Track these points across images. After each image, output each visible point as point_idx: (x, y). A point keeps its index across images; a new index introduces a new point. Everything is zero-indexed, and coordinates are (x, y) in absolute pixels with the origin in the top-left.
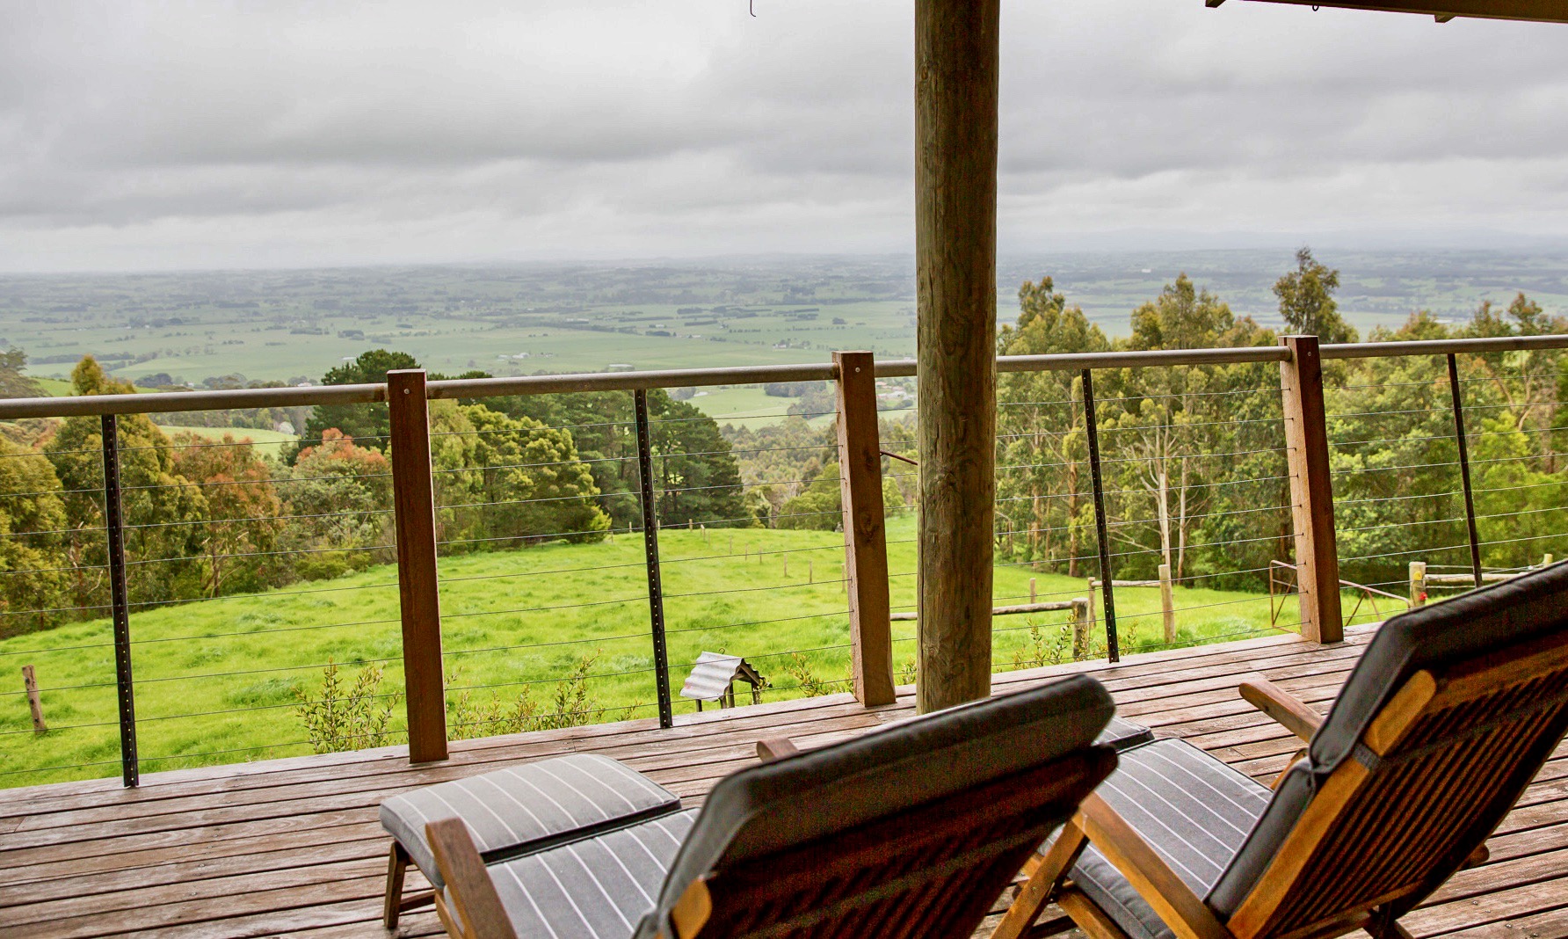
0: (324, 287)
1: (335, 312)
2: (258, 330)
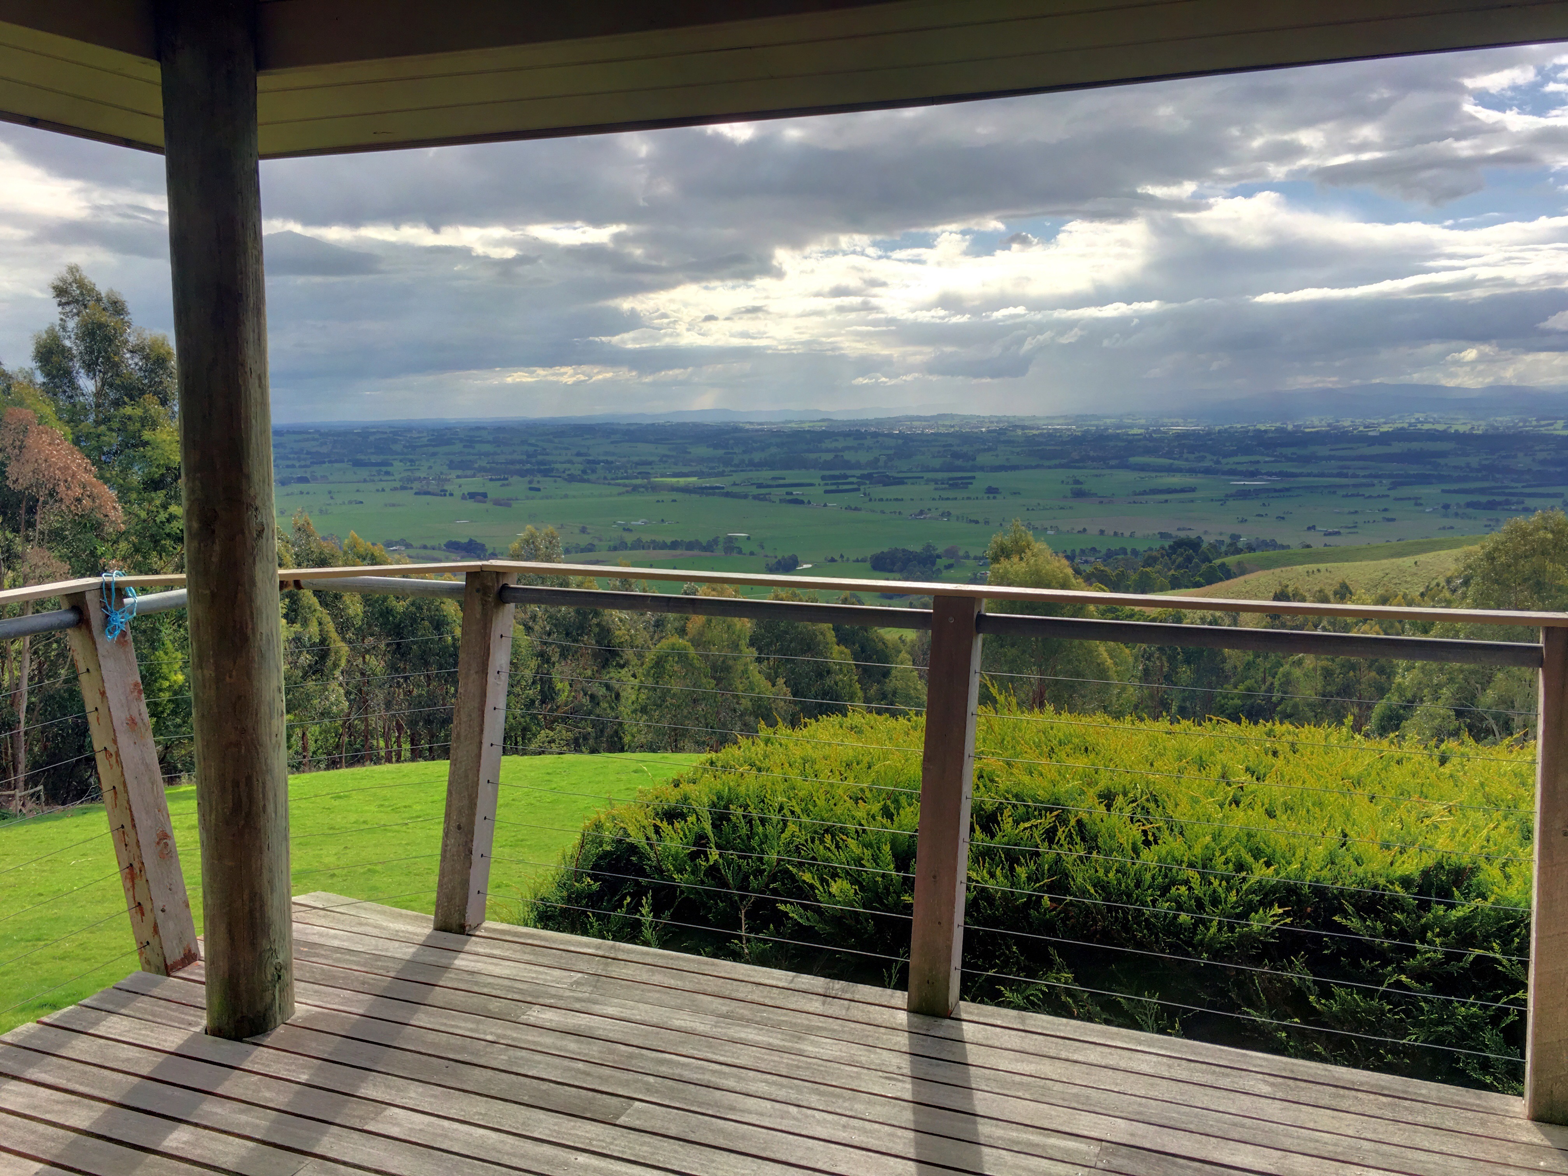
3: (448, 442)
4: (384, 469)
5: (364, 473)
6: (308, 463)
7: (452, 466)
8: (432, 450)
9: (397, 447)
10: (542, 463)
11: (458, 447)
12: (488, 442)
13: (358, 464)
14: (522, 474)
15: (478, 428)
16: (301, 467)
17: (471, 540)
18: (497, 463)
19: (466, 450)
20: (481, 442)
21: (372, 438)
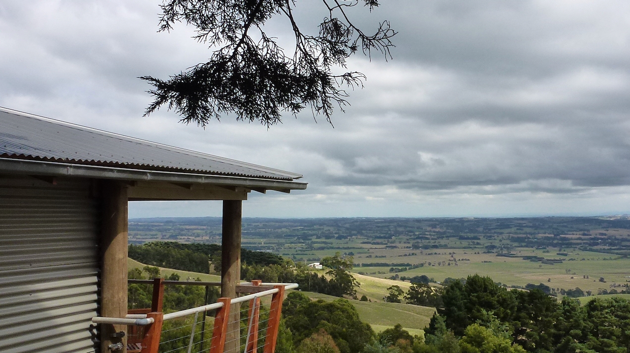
0: (517, 229)
1: (524, 244)
2: (478, 253)
3: (508, 227)
4: (476, 241)
5: (465, 243)
6: (435, 237)
7: (514, 240)
8: (498, 230)
9: (481, 229)
10: (565, 239)
11: (513, 230)
12: (530, 227)
13: (462, 238)
14: (555, 246)
15: (523, 219)
16: (432, 239)
17: (541, 284)
18: (538, 239)
19: (519, 231)
20: (526, 226)
21: (466, 224)
